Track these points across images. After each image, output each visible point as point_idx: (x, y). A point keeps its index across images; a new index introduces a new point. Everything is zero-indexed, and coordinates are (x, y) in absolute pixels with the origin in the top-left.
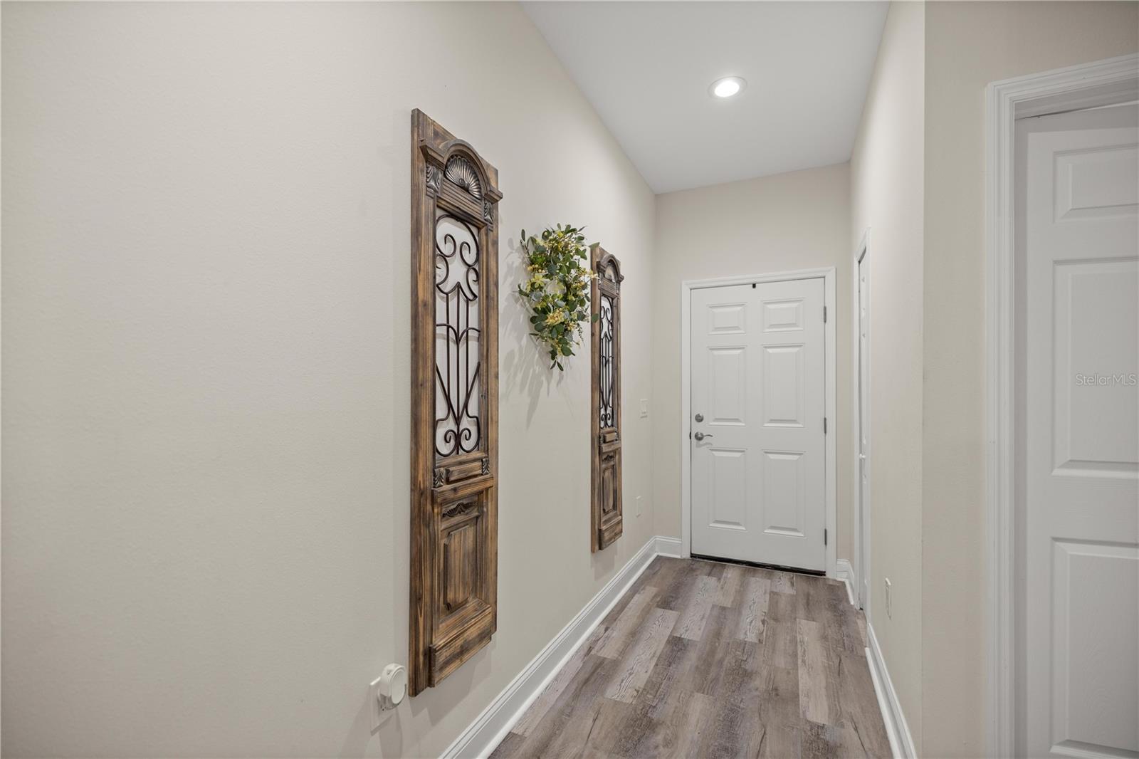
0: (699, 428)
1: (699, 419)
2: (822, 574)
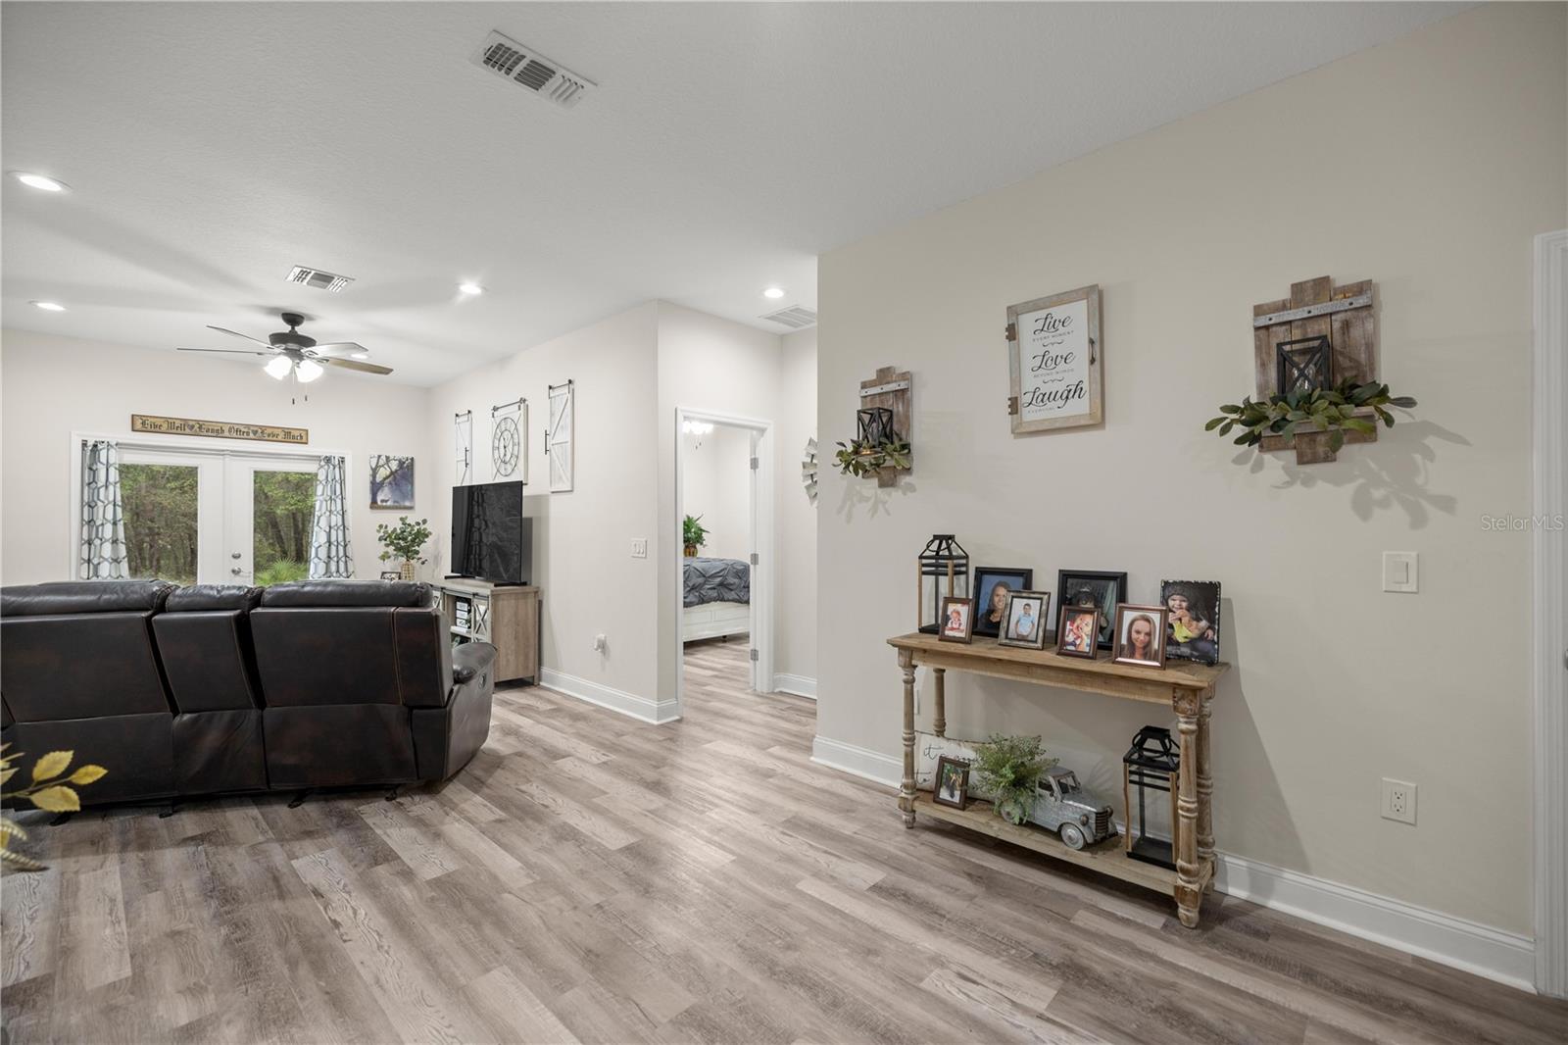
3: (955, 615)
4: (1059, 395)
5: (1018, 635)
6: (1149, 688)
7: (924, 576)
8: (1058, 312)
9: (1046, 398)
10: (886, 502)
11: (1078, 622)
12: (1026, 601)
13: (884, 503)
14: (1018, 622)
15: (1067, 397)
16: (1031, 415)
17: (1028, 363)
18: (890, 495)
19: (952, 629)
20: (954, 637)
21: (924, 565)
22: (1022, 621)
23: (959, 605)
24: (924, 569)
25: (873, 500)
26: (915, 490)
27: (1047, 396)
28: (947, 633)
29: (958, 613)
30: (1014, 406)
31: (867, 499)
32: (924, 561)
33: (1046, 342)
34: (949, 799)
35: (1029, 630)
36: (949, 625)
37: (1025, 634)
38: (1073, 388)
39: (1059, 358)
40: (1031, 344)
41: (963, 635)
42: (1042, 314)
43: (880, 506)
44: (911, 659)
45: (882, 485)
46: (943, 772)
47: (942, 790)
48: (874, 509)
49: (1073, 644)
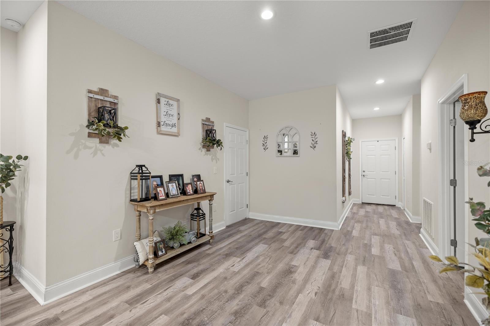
0: (363, 173)
1: (364, 172)
2: (395, 205)
3: (160, 192)
4: (170, 125)
5: (173, 194)
6: (204, 198)
7: (132, 181)
8: (171, 102)
9: (167, 125)
10: (102, 150)
11: (188, 187)
12: (172, 184)
13: (101, 151)
14: (172, 190)
15: (172, 126)
16: (163, 128)
17: (163, 113)
18: (105, 147)
19: (161, 196)
20: (162, 199)
21: (132, 176)
22: (173, 190)
23: (160, 188)
24: (132, 178)
25: (94, 148)
26: (119, 147)
27: (167, 124)
28: (160, 198)
29: (161, 191)
30: (159, 124)
31: (90, 148)
32: (132, 175)
33: (168, 109)
34: (162, 253)
35: (175, 192)
36: (160, 195)
37: (175, 193)
38: (174, 124)
39: (170, 115)
40: (163, 107)
41: (164, 197)
42: (167, 100)
43: (99, 152)
44: (155, 210)
45: (101, 142)
46: (157, 246)
47: (159, 253)
48: (95, 153)
49: (189, 192)
